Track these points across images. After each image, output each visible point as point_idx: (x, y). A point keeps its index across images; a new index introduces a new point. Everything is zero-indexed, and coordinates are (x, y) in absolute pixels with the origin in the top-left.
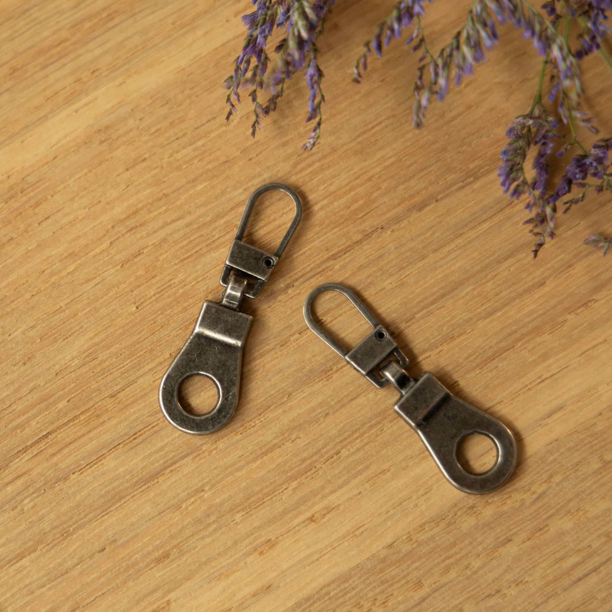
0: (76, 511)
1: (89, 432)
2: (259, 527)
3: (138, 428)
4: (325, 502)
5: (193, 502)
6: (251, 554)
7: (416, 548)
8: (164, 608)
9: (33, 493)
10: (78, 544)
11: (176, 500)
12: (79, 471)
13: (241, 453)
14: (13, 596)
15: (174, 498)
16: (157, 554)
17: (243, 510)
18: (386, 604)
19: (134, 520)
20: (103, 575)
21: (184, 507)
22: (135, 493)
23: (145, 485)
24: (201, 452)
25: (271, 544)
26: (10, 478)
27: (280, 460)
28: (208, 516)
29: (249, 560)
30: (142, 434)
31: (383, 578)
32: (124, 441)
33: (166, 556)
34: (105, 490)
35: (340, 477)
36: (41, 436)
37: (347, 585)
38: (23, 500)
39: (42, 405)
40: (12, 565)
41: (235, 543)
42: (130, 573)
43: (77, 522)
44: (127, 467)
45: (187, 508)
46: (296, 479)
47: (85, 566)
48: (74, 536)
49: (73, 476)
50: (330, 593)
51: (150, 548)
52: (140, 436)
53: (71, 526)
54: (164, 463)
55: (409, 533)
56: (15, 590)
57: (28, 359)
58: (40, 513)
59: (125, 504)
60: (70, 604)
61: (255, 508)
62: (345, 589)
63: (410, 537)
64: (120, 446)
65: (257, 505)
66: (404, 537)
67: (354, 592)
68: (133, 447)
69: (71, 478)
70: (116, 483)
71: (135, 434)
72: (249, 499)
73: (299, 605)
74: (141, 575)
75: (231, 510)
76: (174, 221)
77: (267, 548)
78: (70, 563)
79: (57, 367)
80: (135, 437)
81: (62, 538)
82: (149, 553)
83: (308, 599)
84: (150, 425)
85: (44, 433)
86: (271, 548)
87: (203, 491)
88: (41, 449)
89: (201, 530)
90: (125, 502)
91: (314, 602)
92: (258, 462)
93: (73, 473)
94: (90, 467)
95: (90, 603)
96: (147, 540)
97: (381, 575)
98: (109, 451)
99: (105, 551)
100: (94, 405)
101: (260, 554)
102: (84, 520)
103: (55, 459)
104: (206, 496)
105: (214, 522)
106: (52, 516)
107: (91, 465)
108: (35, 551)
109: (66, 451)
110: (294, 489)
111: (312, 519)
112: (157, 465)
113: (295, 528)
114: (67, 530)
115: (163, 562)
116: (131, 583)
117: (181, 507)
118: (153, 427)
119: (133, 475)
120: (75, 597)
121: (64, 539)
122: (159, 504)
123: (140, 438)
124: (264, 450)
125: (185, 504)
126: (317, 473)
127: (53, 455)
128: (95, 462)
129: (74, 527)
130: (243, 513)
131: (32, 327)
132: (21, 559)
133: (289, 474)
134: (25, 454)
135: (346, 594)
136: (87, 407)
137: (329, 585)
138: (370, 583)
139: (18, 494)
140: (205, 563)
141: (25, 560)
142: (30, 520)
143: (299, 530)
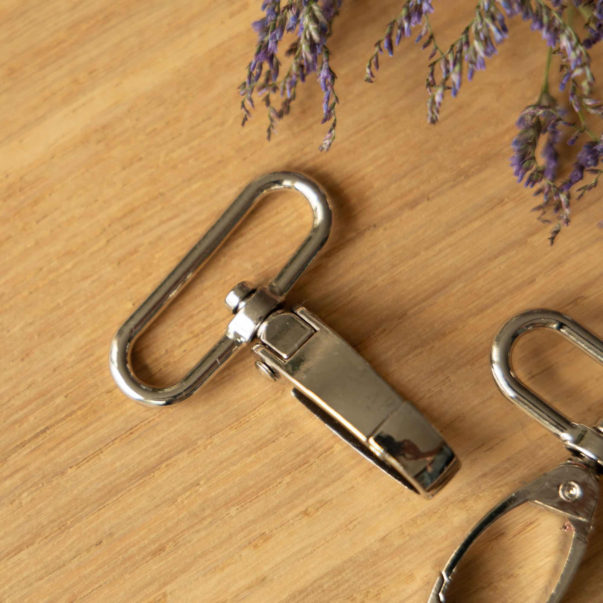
0: (73, 504)
1: (86, 427)
2: (253, 521)
3: (134, 423)
4: (319, 496)
5: (189, 496)
6: (245, 547)
7: (408, 541)
8: (160, 600)
9: (31, 487)
10: (75, 537)
11: (172, 494)
12: (76, 465)
13: (236, 448)
14: (11, 588)
15: (170, 492)
16: (153, 547)
17: (238, 504)
18: (378, 596)
19: (131, 514)
20: (100, 568)
21: (179, 500)
22: (131, 487)
23: (141, 479)
24: (196, 446)
25: (265, 537)
26: (8, 472)
27: (274, 455)
28: (204, 510)
29: (244, 553)
30: (138, 429)
31: (375, 571)
32: (121, 436)
33: (162, 549)
34: (102, 484)
35: (333, 472)
36: (38, 430)
37: (339, 578)
38: (20, 495)
39: (41, 401)
40: (10, 558)
41: (230, 537)
42: (126, 565)
43: (74, 515)
44: (123, 461)
45: (182, 502)
46: (290, 473)
47: (82, 559)
48: (71, 529)
49: (70, 471)
50: (323, 586)
51: (146, 542)
52: (136, 430)
53: (68, 520)
54: (160, 457)
55: (401, 526)
56: (13, 582)
57: (26, 355)
58: (38, 507)
59: (121, 498)
60: (67, 596)
61: (250, 502)
62: (338, 581)
63: (402, 530)
64: (117, 441)
65: (251, 499)
66: (397, 531)
67: (347, 585)
68: (130, 442)
69: (68, 472)
70: (112, 478)
71: (131, 429)
72: (243, 492)
73: (293, 597)
74: (137, 568)
75: (226, 504)
76: (170, 219)
77: (261, 541)
78: (67, 556)
79: (55, 363)
80: (130, 432)
81: (59, 531)
82: (145, 546)
83: (301, 592)
84: (146, 420)
85: (42, 428)
86: (265, 541)
87: (198, 484)
88: (39, 444)
89: (196, 524)
90: (122, 496)
91: (308, 595)
92: (252, 457)
93: (71, 468)
94: (87, 462)
95: (87, 595)
96: (143, 532)
97: (374, 568)
98: (105, 446)
99: (102, 544)
100: (90, 401)
101: (254, 547)
102: (80, 514)
103: (53, 454)
104: (201, 490)
105: (209, 515)
106: (50, 510)
107: (88, 459)
108: (32, 544)
109: (63, 446)
110: (288, 484)
111: (306, 513)
112: (153, 459)
113: (288, 521)
114: (64, 523)
115: (159, 555)
116: (127, 576)
117: (177, 501)
118: (149, 422)
119: (129, 469)
120: (72, 590)
121: (62, 533)
122: (155, 498)
123: (136, 433)
124: (258, 444)
125: (180, 497)
126: (310, 468)
127: (51, 450)
128: (92, 456)
129: (71, 520)
130: (237, 507)
131: (31, 324)
132: (19, 552)
133: (283, 468)
134: (23, 448)
135: (339, 587)
136: (84, 402)
137: (322, 578)
138: (363, 576)
139: (16, 488)
140: (200, 557)
141: (22, 552)
142: (28, 514)
143: (293, 524)
